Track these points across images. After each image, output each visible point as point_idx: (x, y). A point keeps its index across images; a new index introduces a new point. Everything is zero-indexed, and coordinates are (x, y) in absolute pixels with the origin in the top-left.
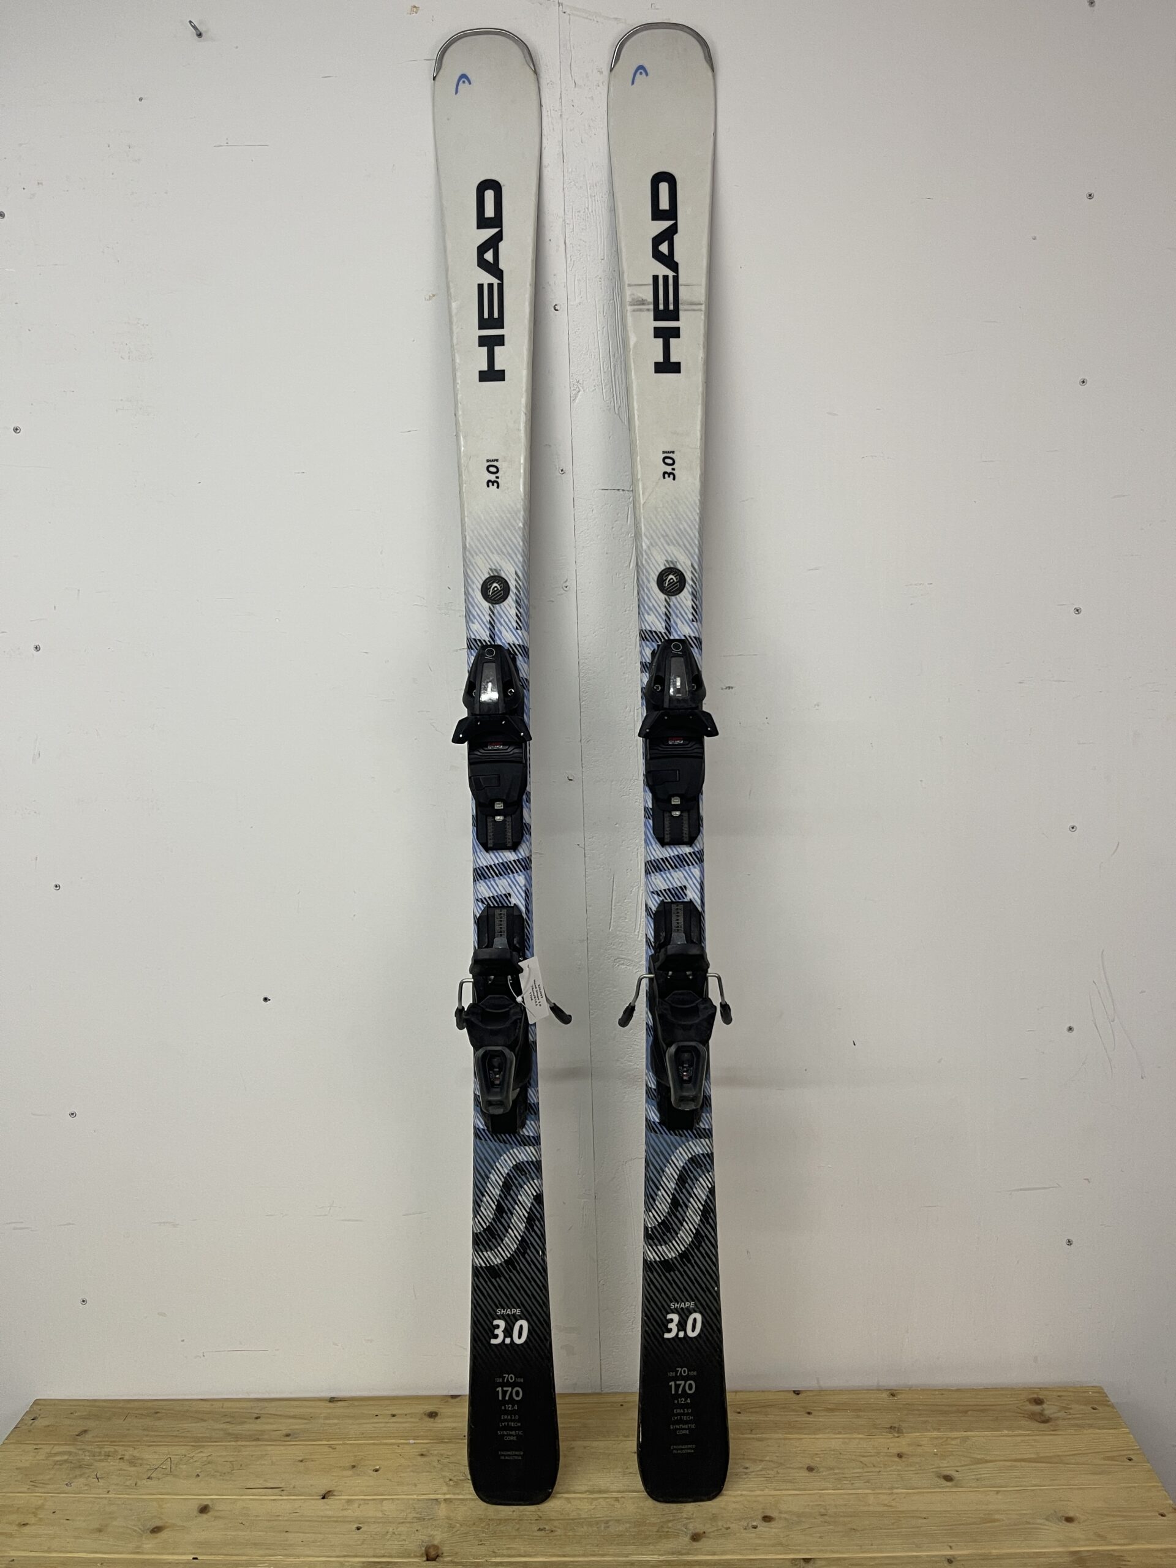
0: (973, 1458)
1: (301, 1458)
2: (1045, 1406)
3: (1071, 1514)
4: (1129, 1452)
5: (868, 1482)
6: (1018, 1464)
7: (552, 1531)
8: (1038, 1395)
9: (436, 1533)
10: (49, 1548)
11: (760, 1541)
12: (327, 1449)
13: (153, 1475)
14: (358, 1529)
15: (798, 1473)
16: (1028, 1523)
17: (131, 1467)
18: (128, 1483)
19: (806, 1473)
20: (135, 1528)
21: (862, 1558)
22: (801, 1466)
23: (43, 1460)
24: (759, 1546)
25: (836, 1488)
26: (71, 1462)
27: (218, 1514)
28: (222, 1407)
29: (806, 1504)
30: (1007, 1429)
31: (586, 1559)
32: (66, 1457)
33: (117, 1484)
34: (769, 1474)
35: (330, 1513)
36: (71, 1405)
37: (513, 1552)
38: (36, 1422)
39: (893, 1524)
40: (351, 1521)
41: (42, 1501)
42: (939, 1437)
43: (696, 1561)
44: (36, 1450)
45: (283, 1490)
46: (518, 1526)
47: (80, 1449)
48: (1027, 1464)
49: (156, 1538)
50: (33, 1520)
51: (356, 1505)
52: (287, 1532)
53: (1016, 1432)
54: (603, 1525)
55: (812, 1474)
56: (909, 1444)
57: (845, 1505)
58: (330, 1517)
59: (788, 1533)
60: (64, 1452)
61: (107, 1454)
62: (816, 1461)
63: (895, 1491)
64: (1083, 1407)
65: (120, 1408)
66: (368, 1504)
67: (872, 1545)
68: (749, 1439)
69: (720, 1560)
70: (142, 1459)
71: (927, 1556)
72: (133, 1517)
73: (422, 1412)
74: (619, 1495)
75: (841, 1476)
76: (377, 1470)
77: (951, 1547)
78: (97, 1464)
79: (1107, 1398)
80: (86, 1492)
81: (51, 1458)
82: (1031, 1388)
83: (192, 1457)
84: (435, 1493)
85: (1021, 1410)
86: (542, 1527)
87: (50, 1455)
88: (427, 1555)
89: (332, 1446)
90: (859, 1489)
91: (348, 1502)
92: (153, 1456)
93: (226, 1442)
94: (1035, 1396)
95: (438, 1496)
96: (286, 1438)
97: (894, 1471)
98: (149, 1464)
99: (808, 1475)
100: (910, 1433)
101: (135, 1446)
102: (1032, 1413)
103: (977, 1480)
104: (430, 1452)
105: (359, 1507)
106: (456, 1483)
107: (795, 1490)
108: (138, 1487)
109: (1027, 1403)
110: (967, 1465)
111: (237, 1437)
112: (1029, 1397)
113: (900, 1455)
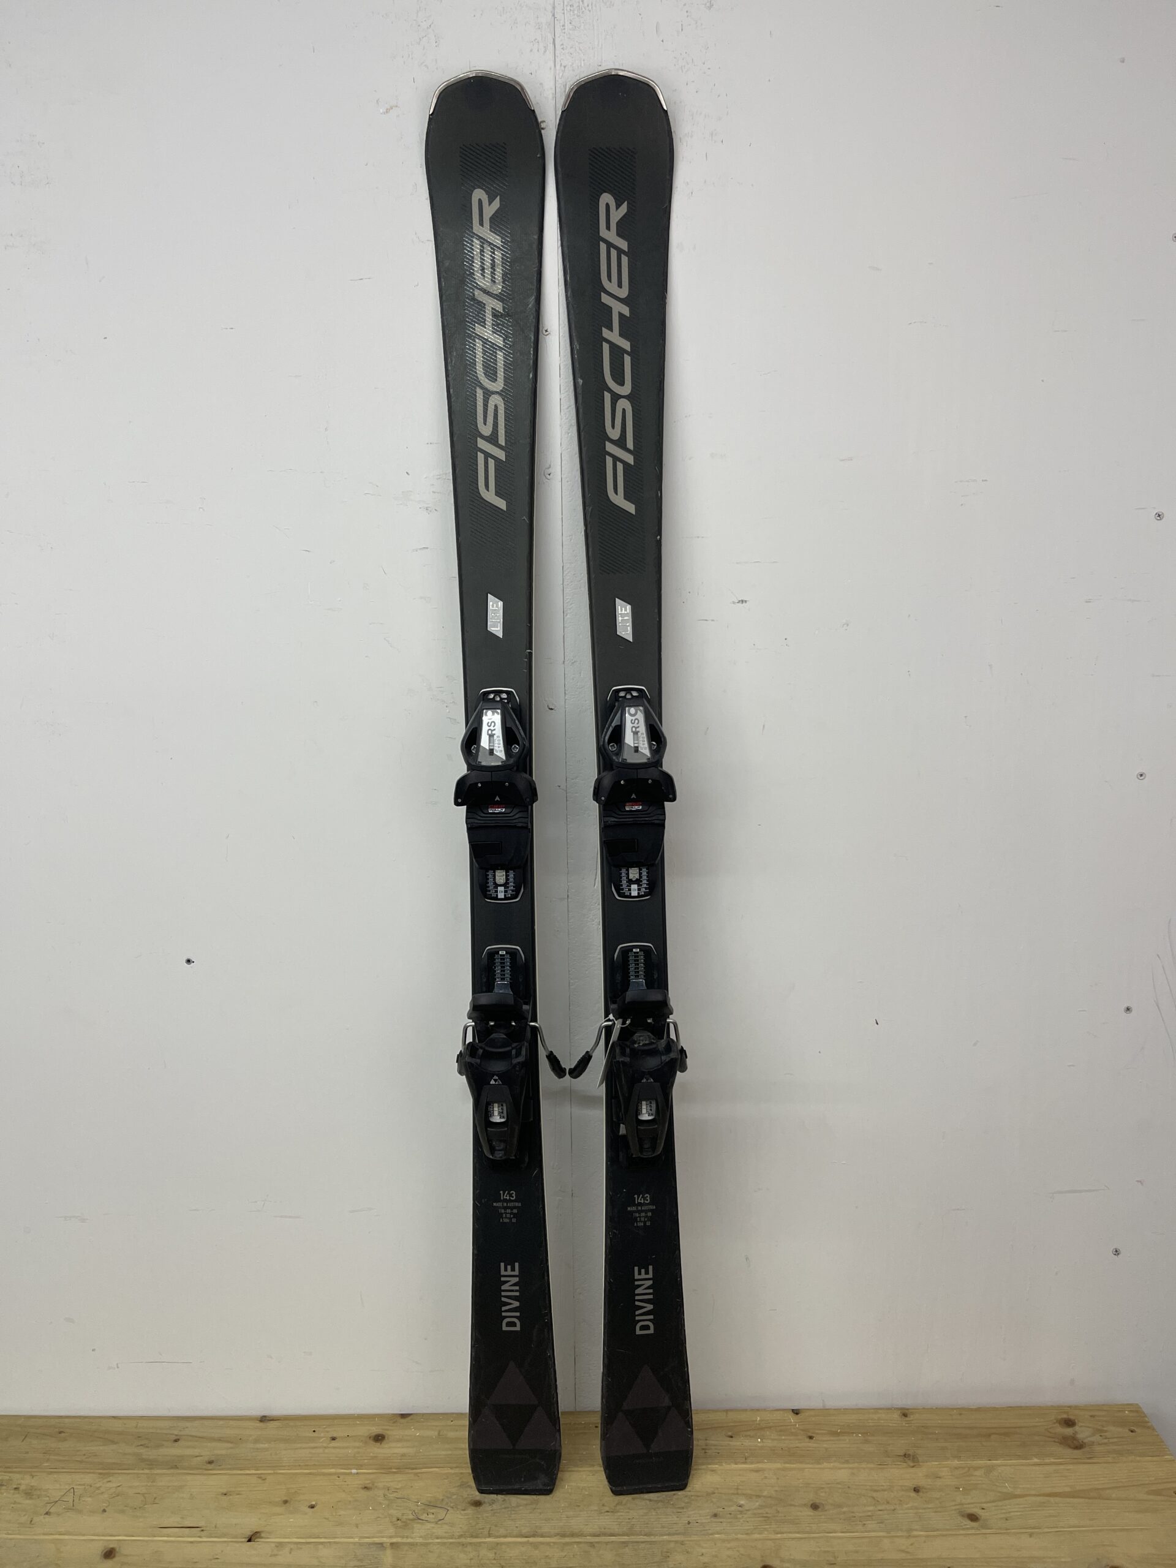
0: (1000, 1492)
1: (225, 1491)
2: (1077, 1428)
3: (1116, 1562)
4: (1174, 1485)
5: (882, 1523)
6: (1052, 1499)
8: (1068, 1415)
12: (255, 1479)
13: (50, 1511)
15: (802, 1512)
17: (26, 1499)
18: (23, 1519)
19: (810, 1512)
22: (804, 1502)
25: (844, 1530)
27: (125, 1561)
28: (136, 1427)
29: (811, 1550)
30: (1036, 1456)
33: (10, 1521)
34: (767, 1513)
35: (254, 1560)
42: (960, 1467)
45: (202, 1530)
48: (1063, 1500)
51: (287, 1550)
53: (1047, 1461)
55: (816, 1513)
56: (927, 1476)
57: (857, 1552)
58: (257, 1565)
62: (823, 1496)
63: (915, 1533)
64: (1120, 1429)
65: (20, 1425)
66: (301, 1548)
70: (40, 1490)
73: (368, 1434)
75: (851, 1515)
76: (312, 1507)
79: (1146, 1419)
83: (98, 1488)
84: (380, 1535)
89: (262, 1476)
90: (874, 1531)
91: (277, 1546)
92: (54, 1485)
93: (138, 1470)
94: (1065, 1416)
95: (384, 1540)
96: (209, 1465)
97: (912, 1509)
98: (48, 1497)
99: (812, 1514)
100: (927, 1462)
101: (33, 1474)
102: (1063, 1437)
103: (1007, 1519)
104: (376, 1484)
105: (290, 1553)
106: (404, 1524)
107: (798, 1533)
108: (33, 1524)
109: (1057, 1425)
110: (994, 1501)
111: (152, 1464)
112: (1060, 1417)
113: (916, 1490)
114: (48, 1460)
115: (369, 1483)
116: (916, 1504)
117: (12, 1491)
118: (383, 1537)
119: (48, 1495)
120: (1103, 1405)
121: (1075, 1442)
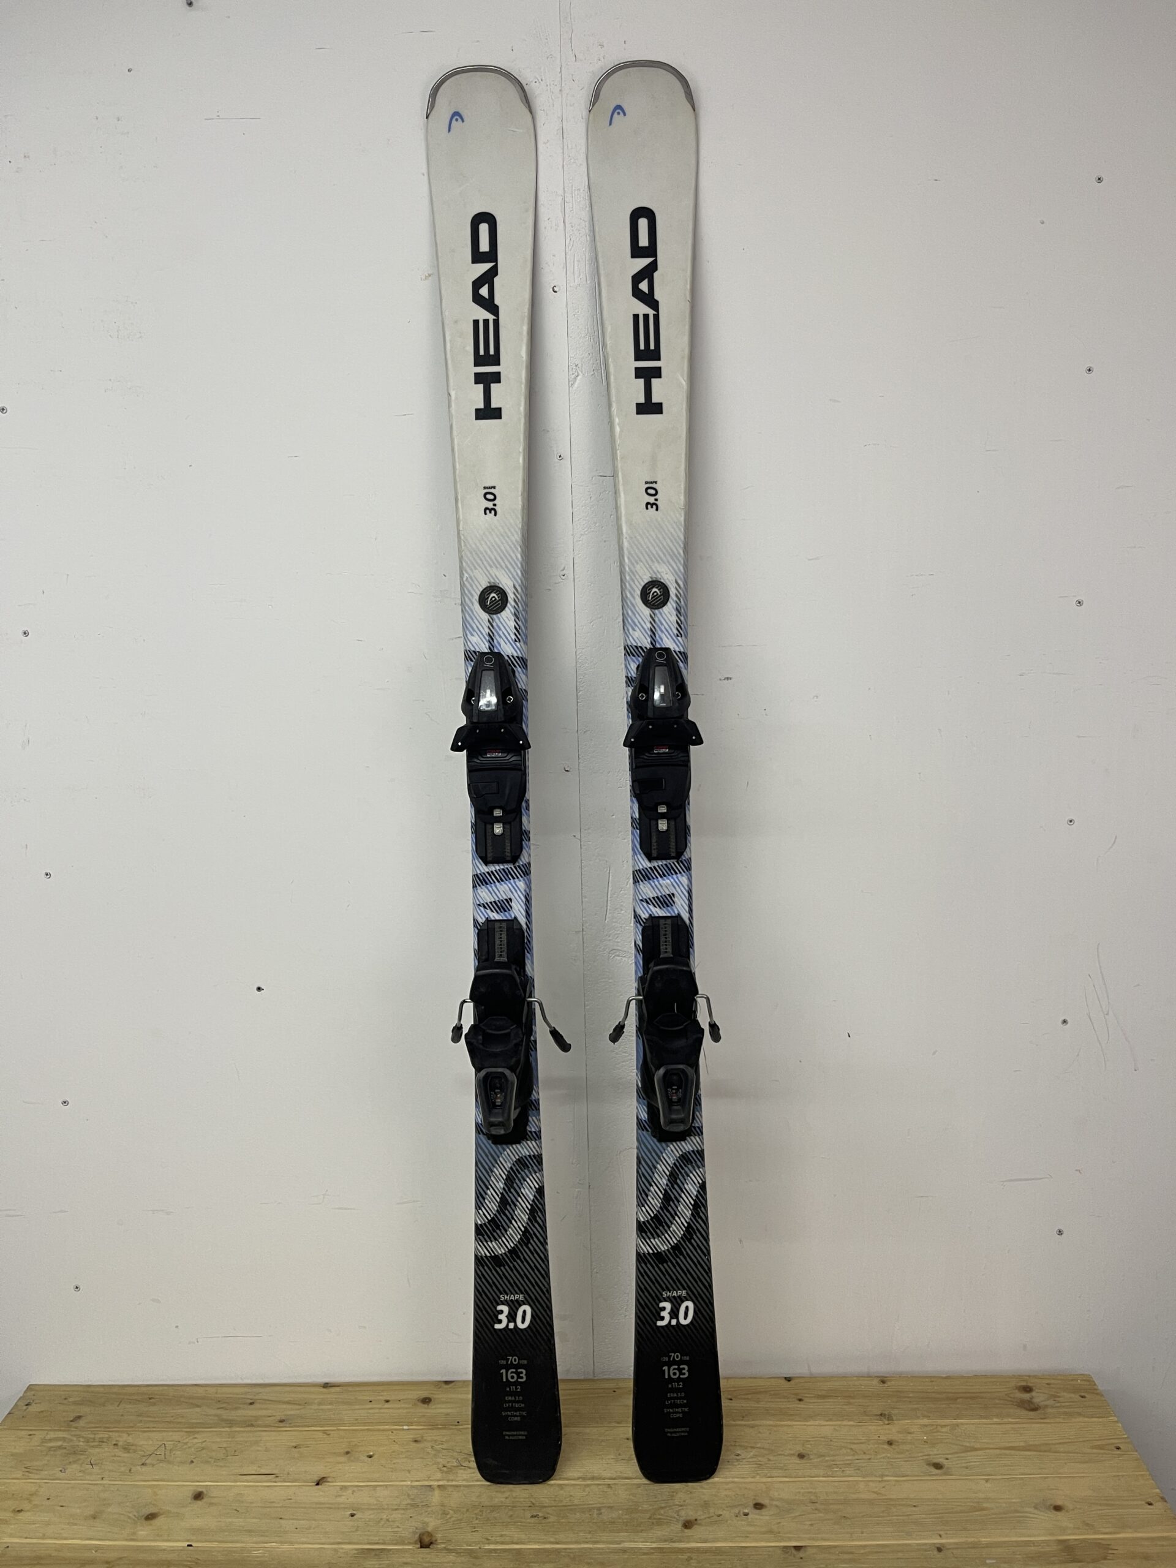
0: (963, 1446)
1: (294, 1444)
2: (1034, 1394)
3: (1059, 1503)
4: (1116, 1441)
5: (859, 1470)
6: (1007, 1452)
7: (545, 1518)
8: (1027, 1383)
9: (431, 1519)
10: (44, 1535)
11: (752, 1529)
12: (320, 1434)
13: (147, 1462)
14: (352, 1515)
15: (789, 1460)
16: (1017, 1511)
17: (125, 1453)
18: (123, 1469)
19: (798, 1461)
20: (131, 1515)
21: (851, 1546)
22: (792, 1452)
23: (38, 1446)
24: (750, 1534)
25: (826, 1475)
26: (65, 1448)
27: (213, 1501)
28: (216, 1393)
29: (797, 1491)
30: (997, 1416)
31: (579, 1546)
32: (59, 1443)
33: (110, 1471)
34: (760, 1461)
35: (322, 1500)
36: (64, 1391)
37: (508, 1539)
38: (30, 1407)
39: (883, 1512)
40: (347, 1508)
41: (37, 1488)
42: (930, 1425)
43: (688, 1548)
44: (31, 1437)
45: (277, 1477)
46: (511, 1513)
47: (75, 1435)
48: (1017, 1453)
49: (151, 1525)
50: (26, 1505)
51: (350, 1491)
52: (281, 1518)
53: (1006, 1420)
54: (595, 1511)
55: (803, 1461)
56: (898, 1432)
57: (835, 1493)
58: (323, 1504)
59: (779, 1521)
60: (58, 1437)
61: (101, 1440)
62: (808, 1448)
63: (886, 1478)
64: (1072, 1395)
65: (115, 1393)
66: (362, 1490)
67: (862, 1533)
68: (741, 1425)
69: (712, 1547)
70: (136, 1445)
71: (918, 1545)
72: (128, 1504)
73: (415, 1398)
74: (611, 1482)
75: (833, 1463)
76: (370, 1457)
77: (940, 1536)
78: (91, 1451)
79: (1096, 1387)
80: (80, 1478)
81: (44, 1444)
82: (1019, 1377)
83: (186, 1444)
84: (429, 1479)
85: (1011, 1397)
86: (535, 1514)
87: (44, 1440)
88: (421, 1542)
89: (327, 1432)
90: (850, 1476)
91: (341, 1489)
92: (146, 1441)
93: (220, 1428)
94: (1024, 1384)
96: (280, 1424)
97: (885, 1459)
100: (900, 1421)
101: (129, 1433)
102: (1021, 1401)
103: (967, 1468)
104: (425, 1438)
105: (353, 1494)
106: (449, 1470)
107: (786, 1477)
108: (131, 1473)
109: (1017, 1391)
110: (957, 1453)
111: (231, 1423)
112: (1018, 1384)
113: (890, 1443)
114: (141, 1421)
115: (418, 1438)
116: (890, 1455)
117: (112, 1447)
118: (431, 1481)
119: (143, 1449)
120: (1058, 1374)
121: (1031, 1405)
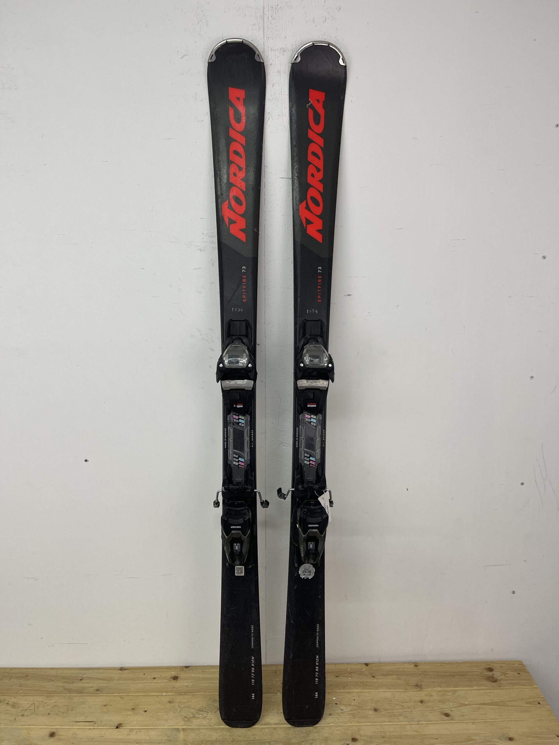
0: (459, 703)
1: (105, 704)
2: (494, 672)
3: (511, 736)
4: (538, 699)
5: (406, 718)
6: (483, 706)
8: (490, 666)
12: (118, 698)
13: (25, 714)
15: (370, 712)
17: (12, 708)
18: (11, 719)
22: (371, 708)
25: (389, 721)
27: (60, 738)
28: (62, 673)
29: (374, 731)
30: (476, 686)
33: (5, 720)
34: (354, 713)
35: (120, 737)
39: (420, 742)
40: (132, 742)
42: (441, 691)
45: (95, 723)
48: (488, 707)
53: (481, 688)
55: (377, 713)
56: (426, 695)
57: (394, 731)
62: (379, 705)
63: (421, 723)
64: (513, 673)
65: (8, 673)
66: (141, 731)
68: (342, 692)
70: (19, 704)
73: (169, 676)
76: (146, 711)
79: (526, 668)
82: (486, 662)
83: (46, 703)
84: (177, 725)
85: (482, 675)
89: (122, 697)
90: (402, 722)
91: (130, 731)
92: (25, 702)
93: (64, 694)
94: (488, 666)
95: (179, 727)
96: (97, 691)
97: (419, 711)
98: (23, 707)
99: (374, 713)
100: (426, 689)
101: (16, 696)
102: (488, 677)
103: (462, 716)
104: (174, 700)
105: (136, 733)
106: (188, 719)
107: (368, 723)
108: (16, 721)
109: (485, 671)
110: (457, 707)
111: (70, 691)
112: (486, 667)
113: (422, 702)
114: (22, 689)
115: (171, 700)
116: (422, 709)
117: (6, 705)
118: (179, 726)
119: (22, 707)
120: (506, 661)
121: (493, 679)
